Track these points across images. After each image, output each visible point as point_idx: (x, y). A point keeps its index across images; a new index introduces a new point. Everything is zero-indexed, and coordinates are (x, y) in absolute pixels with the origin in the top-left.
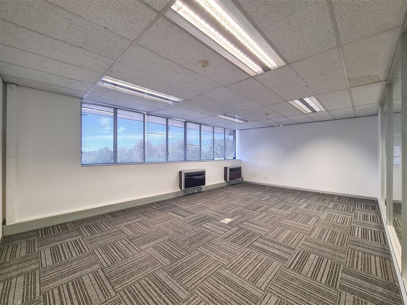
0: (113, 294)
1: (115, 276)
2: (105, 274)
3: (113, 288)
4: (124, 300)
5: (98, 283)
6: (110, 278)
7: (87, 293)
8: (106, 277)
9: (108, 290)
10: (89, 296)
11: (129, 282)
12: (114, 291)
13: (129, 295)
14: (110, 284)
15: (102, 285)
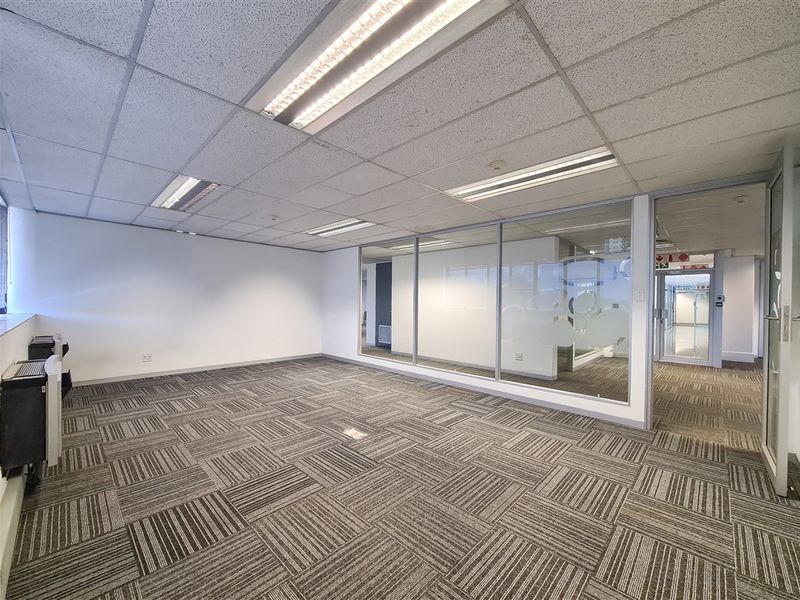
0: (619, 529)
1: (591, 542)
2: (600, 560)
3: (612, 534)
4: (617, 512)
5: (624, 560)
6: (600, 546)
7: (651, 563)
8: (602, 555)
9: (621, 538)
10: (653, 557)
11: (587, 520)
12: (614, 530)
13: (605, 511)
14: (609, 541)
15: (622, 551)
